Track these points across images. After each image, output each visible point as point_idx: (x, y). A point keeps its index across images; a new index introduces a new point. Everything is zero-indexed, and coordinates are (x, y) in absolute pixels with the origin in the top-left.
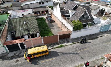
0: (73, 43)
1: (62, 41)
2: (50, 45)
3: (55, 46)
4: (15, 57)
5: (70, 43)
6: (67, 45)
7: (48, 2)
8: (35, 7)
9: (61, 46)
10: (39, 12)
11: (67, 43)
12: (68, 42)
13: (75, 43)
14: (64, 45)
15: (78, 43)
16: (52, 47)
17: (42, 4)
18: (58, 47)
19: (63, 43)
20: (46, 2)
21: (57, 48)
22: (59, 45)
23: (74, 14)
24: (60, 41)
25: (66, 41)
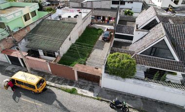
0: (97, 96)
1: (84, 83)
2: (59, 80)
3: (63, 86)
5: (91, 94)
6: (82, 95)
7: (132, 2)
8: (102, 8)
9: (73, 92)
10: (104, 18)
11: (87, 91)
12: (91, 90)
13: (102, 100)
14: (79, 91)
15: (106, 101)
16: (57, 85)
17: (121, 4)
18: (66, 90)
19: (81, 87)
20: (129, 2)
21: (63, 90)
23: (141, 38)
24: (79, 81)
25: (89, 87)
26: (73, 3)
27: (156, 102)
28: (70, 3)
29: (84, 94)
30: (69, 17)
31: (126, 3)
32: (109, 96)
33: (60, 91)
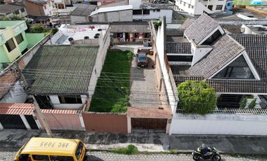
0: (169, 148)
1: (142, 133)
2: (100, 137)
3: (112, 146)
4: (7, 146)
5: (159, 148)
6: (147, 153)
7: (158, 10)
8: (122, 20)
9: (130, 151)
10: (127, 35)
11: (152, 145)
12: (157, 142)
13: (178, 153)
14: (140, 147)
15: (184, 153)
16: (102, 146)
17: (144, 14)
18: (120, 152)
19: (140, 141)
20: (154, 10)
21: (114, 152)
22: (125, 146)
23: (205, 57)
24: (132, 132)
25: (152, 139)
26: (77, 17)
27: (246, 137)
28: (72, 17)
29: (149, 150)
30: (86, 38)
31: (151, 12)
32: (186, 145)
33: (111, 154)
